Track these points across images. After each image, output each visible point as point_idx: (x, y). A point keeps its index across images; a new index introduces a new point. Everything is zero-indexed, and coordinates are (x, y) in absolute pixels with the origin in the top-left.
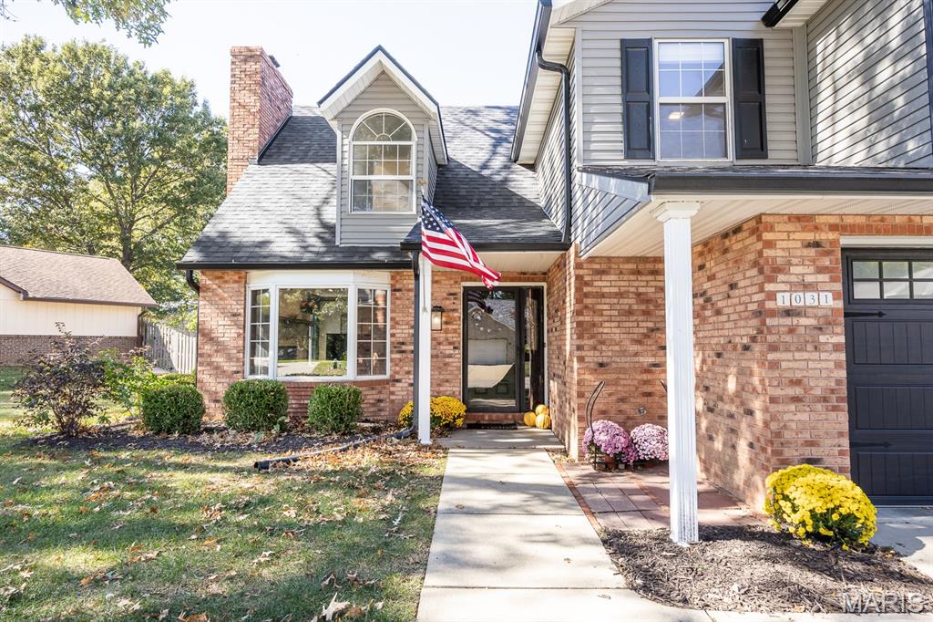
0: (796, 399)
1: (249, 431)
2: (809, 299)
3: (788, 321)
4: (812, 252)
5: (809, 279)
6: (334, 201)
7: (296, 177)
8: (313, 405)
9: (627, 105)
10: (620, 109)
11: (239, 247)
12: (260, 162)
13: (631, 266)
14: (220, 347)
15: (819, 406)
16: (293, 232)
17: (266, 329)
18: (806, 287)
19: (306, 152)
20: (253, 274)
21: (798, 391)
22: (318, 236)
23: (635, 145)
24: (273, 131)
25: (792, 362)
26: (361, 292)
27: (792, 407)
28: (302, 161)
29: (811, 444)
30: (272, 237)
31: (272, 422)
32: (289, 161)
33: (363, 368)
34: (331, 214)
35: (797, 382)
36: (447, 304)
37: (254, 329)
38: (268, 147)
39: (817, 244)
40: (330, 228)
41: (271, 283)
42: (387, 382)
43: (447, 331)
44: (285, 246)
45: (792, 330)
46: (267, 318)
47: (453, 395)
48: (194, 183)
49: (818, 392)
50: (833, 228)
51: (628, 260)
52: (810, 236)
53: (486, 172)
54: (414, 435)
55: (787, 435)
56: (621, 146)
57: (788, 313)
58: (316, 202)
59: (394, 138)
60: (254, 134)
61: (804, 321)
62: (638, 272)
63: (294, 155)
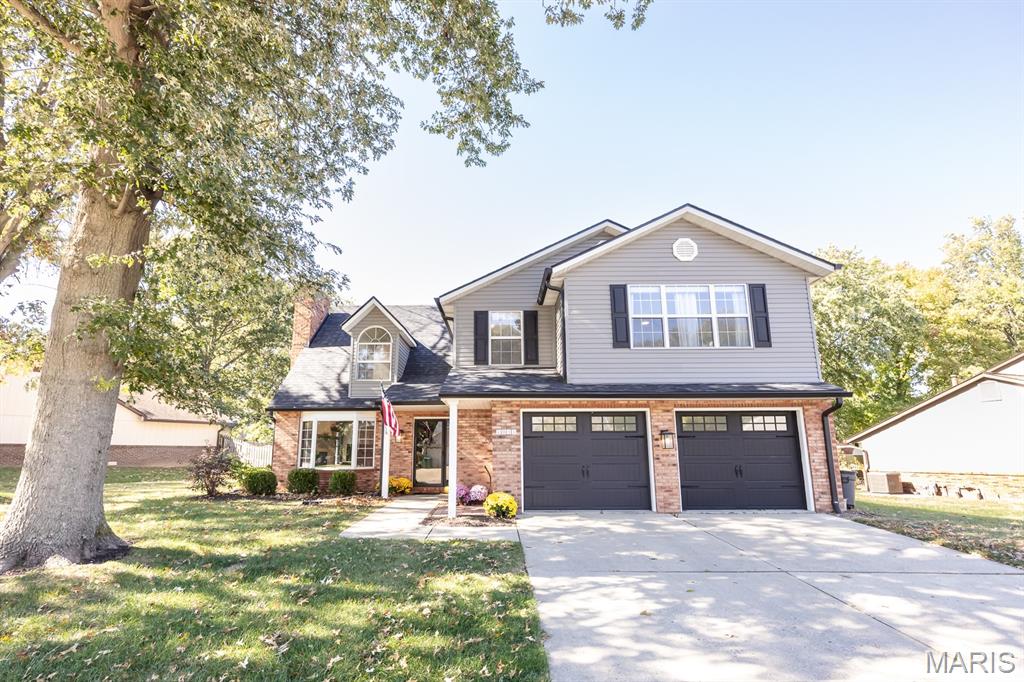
0: (502, 469)
1: (299, 493)
2: (508, 432)
3: (500, 440)
4: (510, 415)
5: (509, 424)
6: (348, 369)
7: (330, 355)
8: (331, 481)
9: (476, 341)
10: (473, 342)
11: (297, 399)
12: (310, 346)
13: (476, 414)
14: (285, 453)
15: (511, 472)
16: (325, 389)
17: (310, 442)
18: (508, 427)
19: (336, 339)
20: (304, 413)
21: (503, 466)
22: (339, 391)
23: (479, 358)
24: (318, 326)
25: (501, 455)
26: (360, 422)
27: (501, 472)
28: (334, 345)
29: (507, 485)
30: (315, 393)
31: (311, 489)
32: (327, 345)
33: (360, 462)
34: (346, 378)
35: (503, 463)
36: (406, 429)
37: (302, 451)
38: (315, 336)
39: (511, 412)
40: (345, 387)
41: (314, 418)
42: (373, 470)
43: (405, 443)
44: (320, 397)
45: (501, 443)
46: (310, 436)
47: (408, 478)
48: (260, 331)
49: (510, 466)
50: (518, 406)
51: (474, 411)
52: (509, 409)
53: (434, 351)
54: (379, 494)
55: (499, 482)
56: (473, 359)
57: (500, 437)
58: (339, 371)
59: (381, 341)
60: (307, 331)
61: (506, 440)
62: (479, 416)
63: (330, 341)
